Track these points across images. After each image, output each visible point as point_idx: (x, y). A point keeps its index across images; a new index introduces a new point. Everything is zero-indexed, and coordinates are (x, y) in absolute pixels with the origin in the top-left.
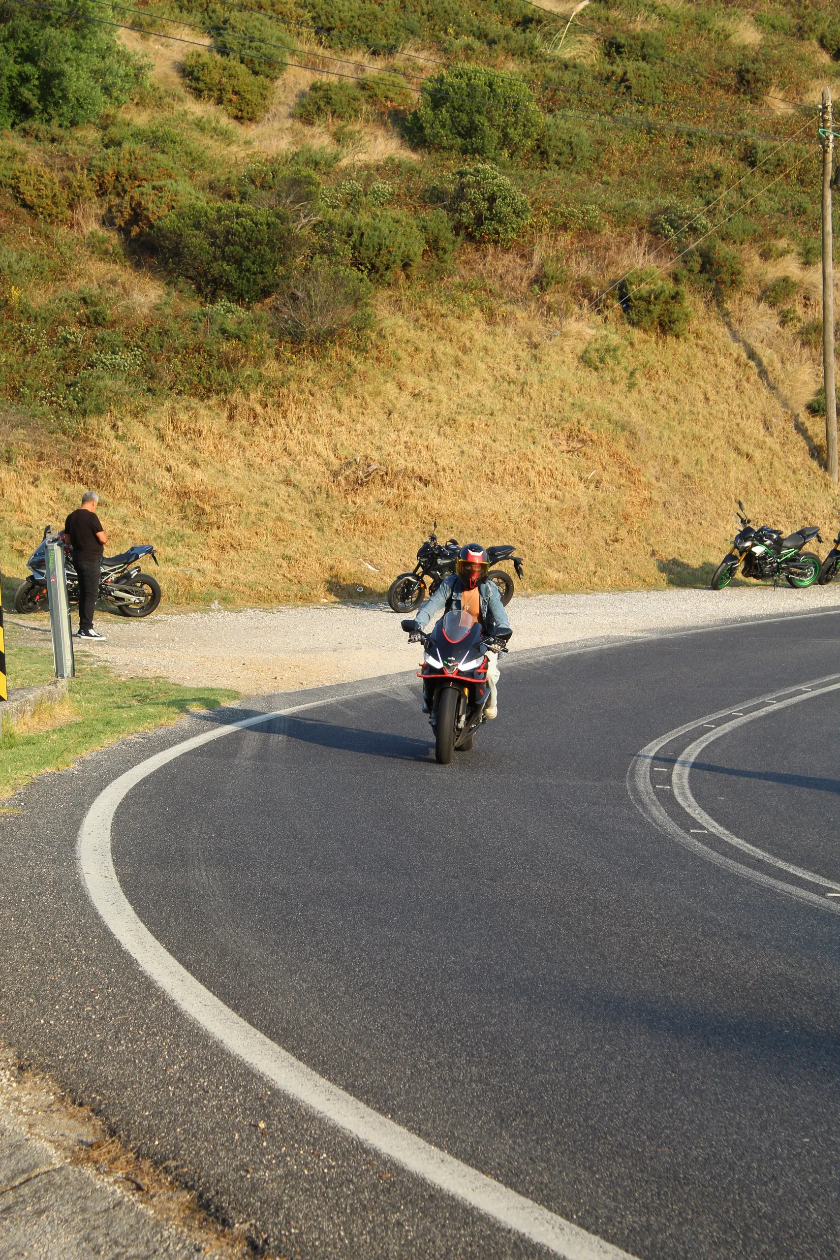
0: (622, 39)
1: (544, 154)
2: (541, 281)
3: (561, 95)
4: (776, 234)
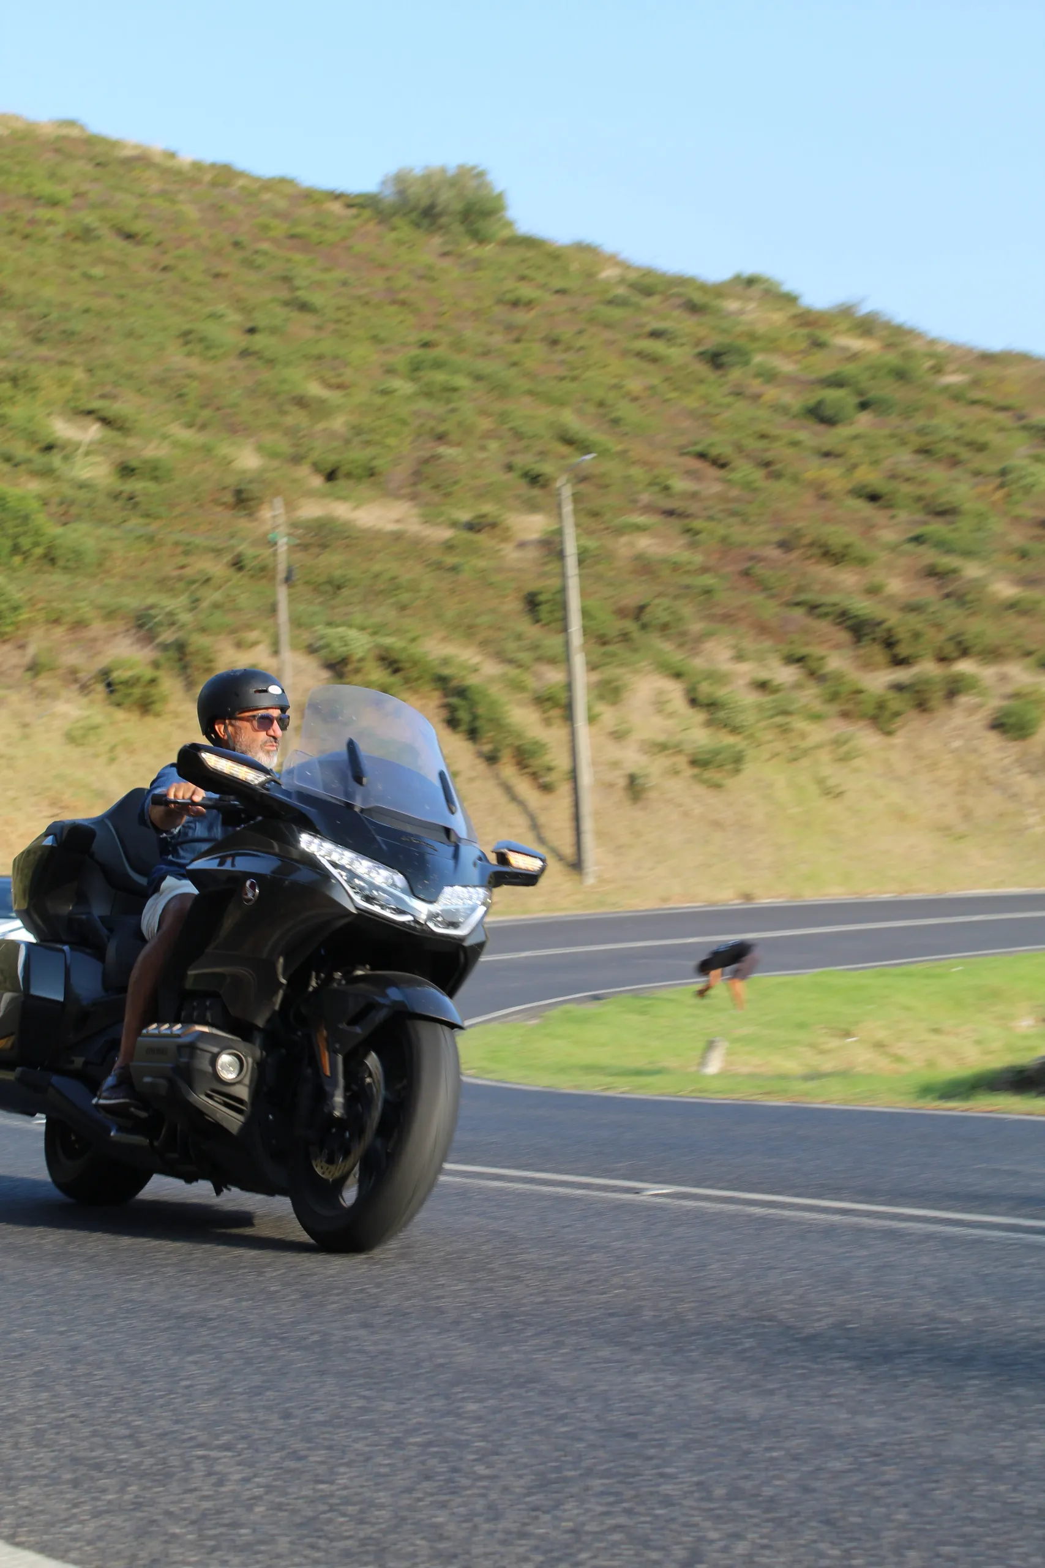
0: (134, 463)
1: (53, 561)
2: (34, 668)
3: (74, 510)
4: (249, 627)
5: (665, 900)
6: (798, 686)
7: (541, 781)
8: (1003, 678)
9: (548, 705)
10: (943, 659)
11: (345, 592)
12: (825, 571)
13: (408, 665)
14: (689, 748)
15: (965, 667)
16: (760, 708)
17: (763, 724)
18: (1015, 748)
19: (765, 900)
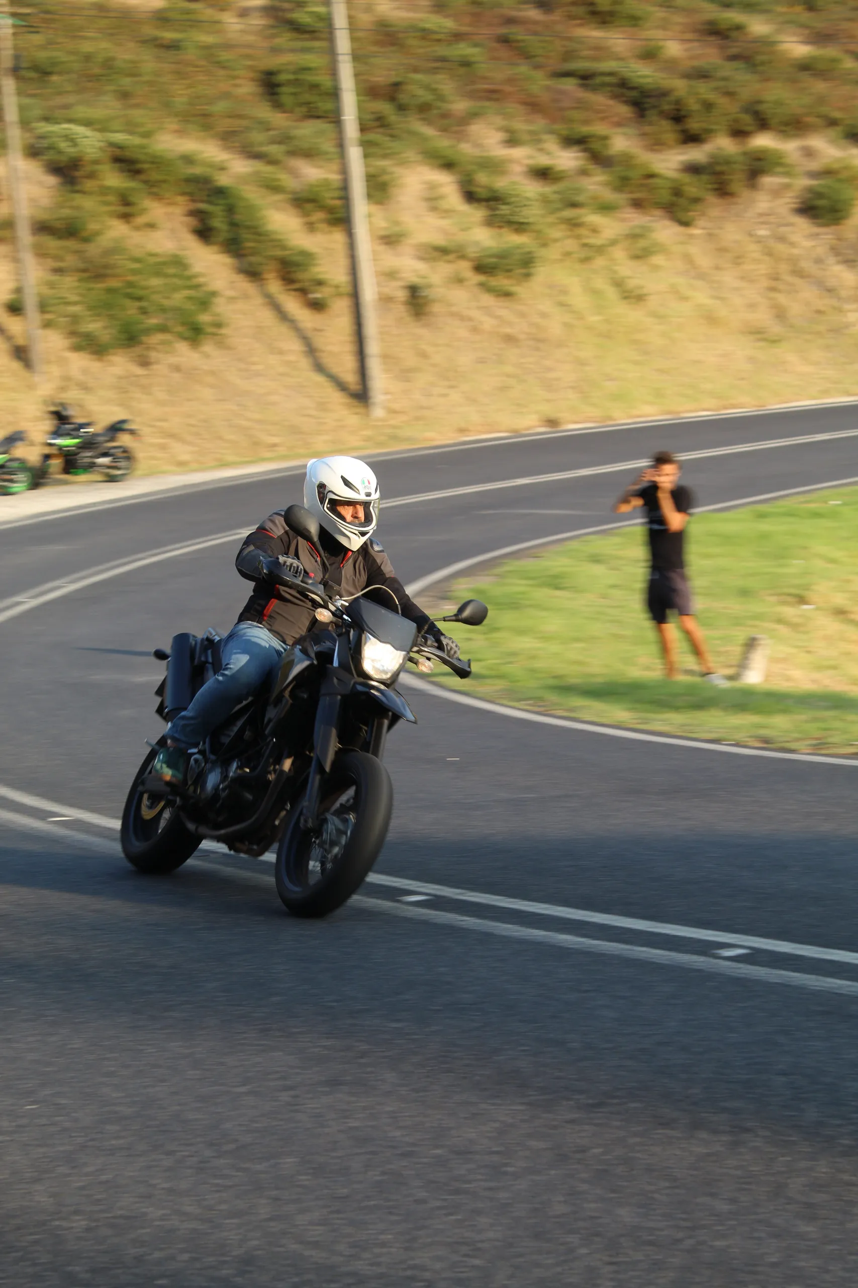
5: (462, 431)
6: (583, 172)
7: (311, 296)
8: (809, 153)
9: (309, 206)
10: (739, 133)
11: (55, 78)
12: (594, 34)
13: (146, 166)
14: (472, 252)
15: (763, 141)
16: (545, 200)
17: (551, 219)
18: (827, 234)
19: (572, 426)
